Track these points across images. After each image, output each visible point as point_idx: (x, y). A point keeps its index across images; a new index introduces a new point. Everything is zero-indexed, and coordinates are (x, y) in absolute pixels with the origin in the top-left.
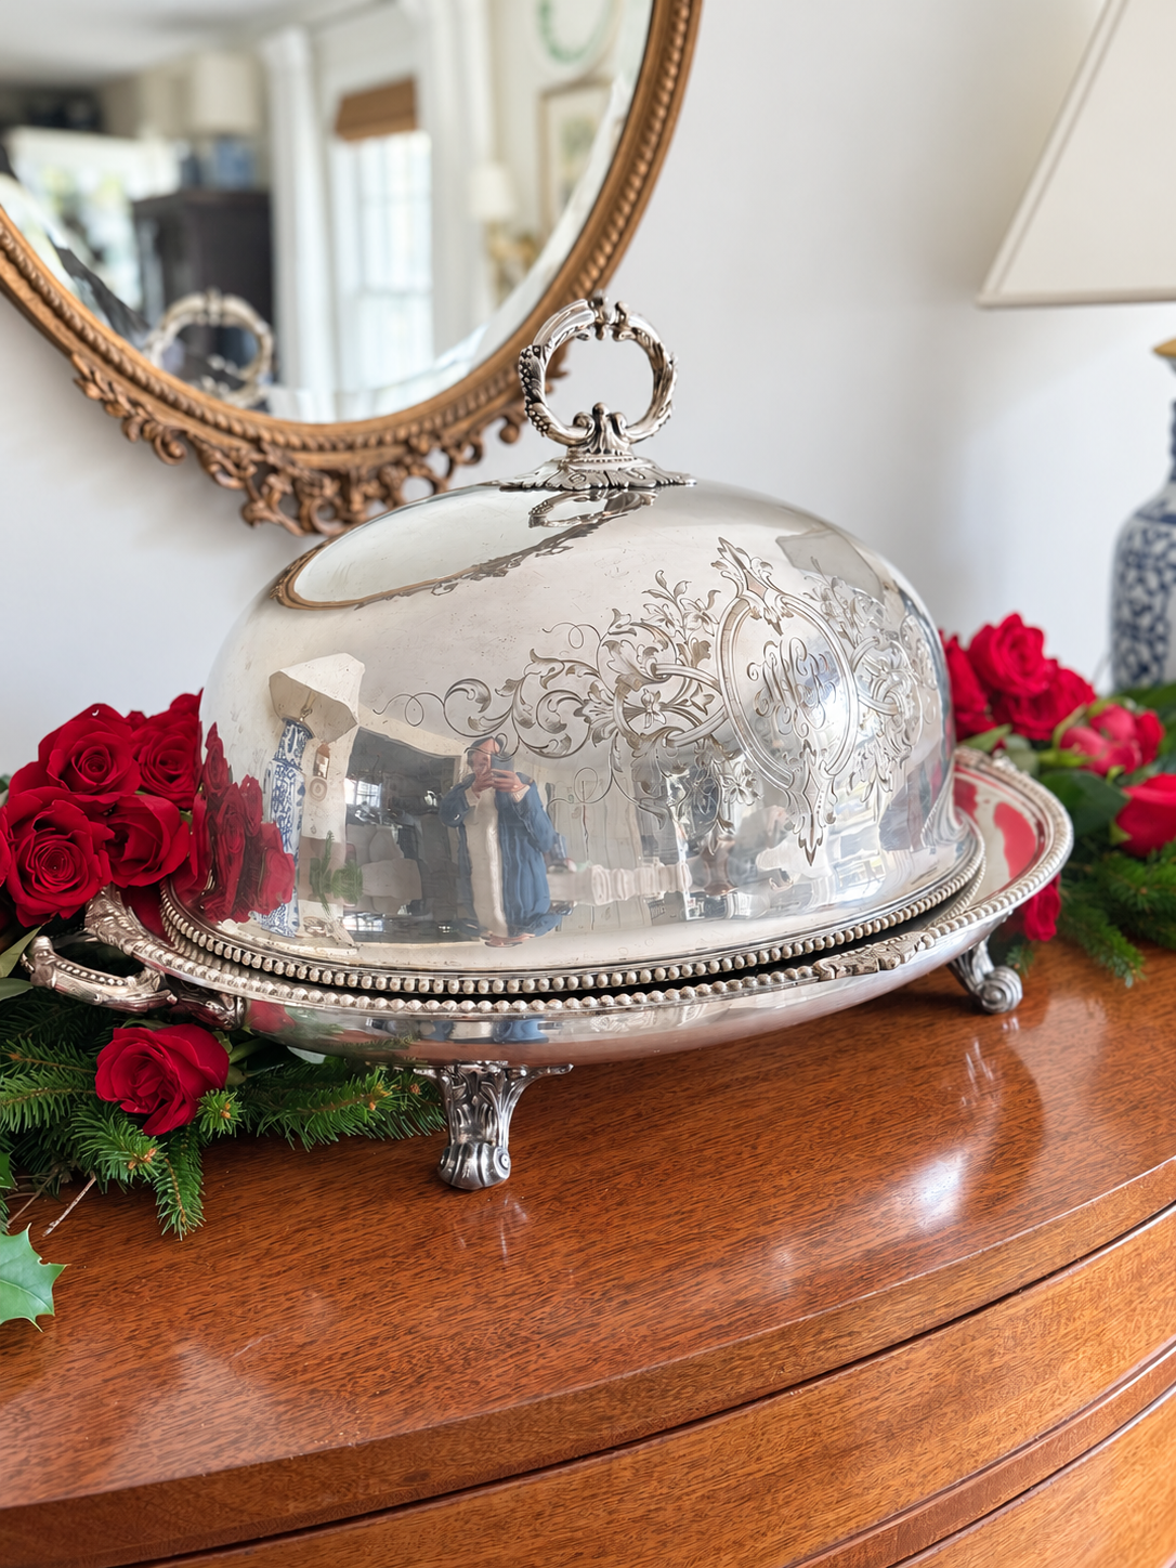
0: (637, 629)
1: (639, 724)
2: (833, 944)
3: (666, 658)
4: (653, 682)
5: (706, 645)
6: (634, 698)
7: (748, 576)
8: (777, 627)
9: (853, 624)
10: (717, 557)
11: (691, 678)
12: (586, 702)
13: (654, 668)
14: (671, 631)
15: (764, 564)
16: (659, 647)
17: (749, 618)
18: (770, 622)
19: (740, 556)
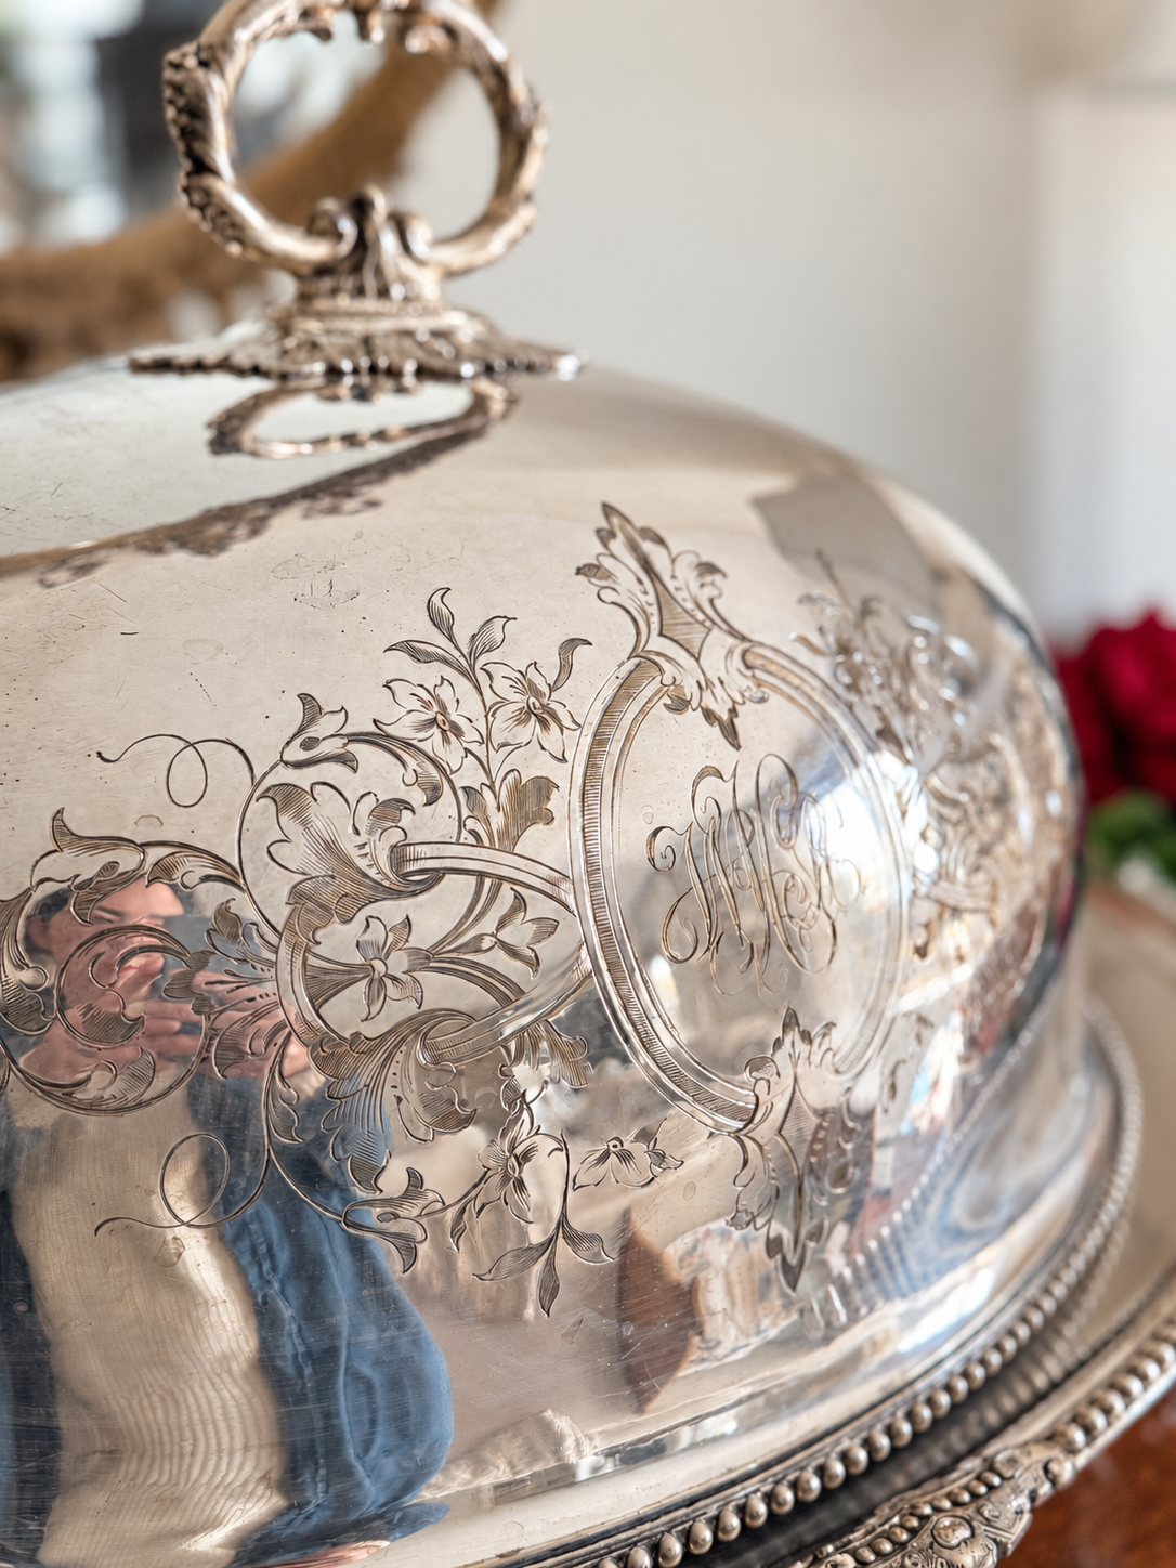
0: (360, 750)
1: (346, 1011)
2: (788, 1507)
3: (432, 825)
4: (396, 894)
5: (544, 787)
6: (338, 941)
7: (664, 597)
8: (731, 733)
9: (906, 708)
10: (591, 550)
11: (502, 878)
12: (201, 960)
13: (398, 855)
14: (451, 755)
15: (707, 568)
16: (417, 797)
17: (659, 710)
18: (709, 715)
19: (648, 547)
